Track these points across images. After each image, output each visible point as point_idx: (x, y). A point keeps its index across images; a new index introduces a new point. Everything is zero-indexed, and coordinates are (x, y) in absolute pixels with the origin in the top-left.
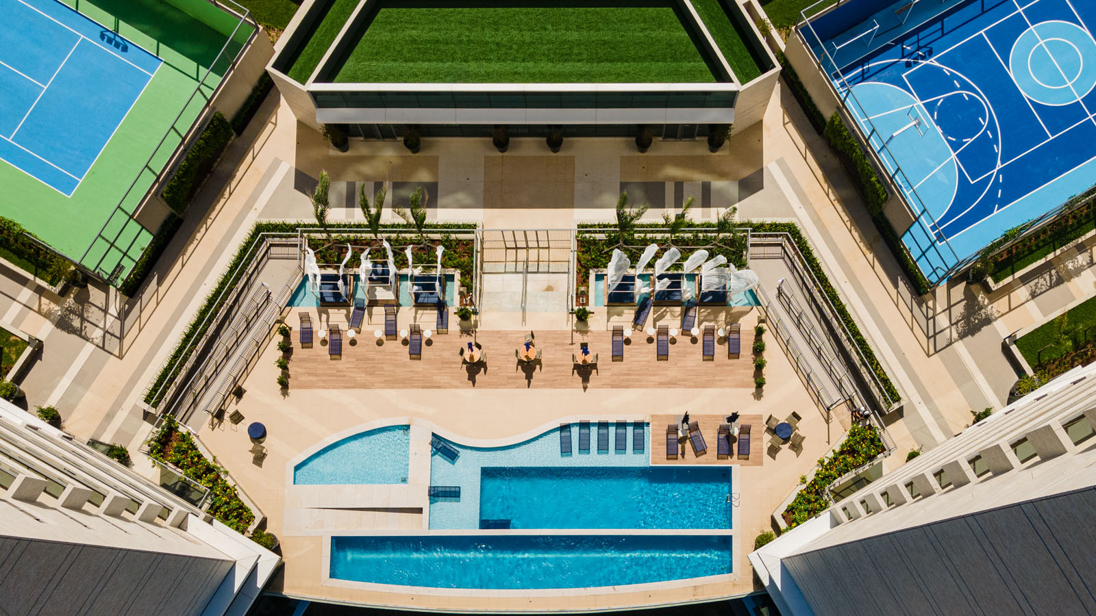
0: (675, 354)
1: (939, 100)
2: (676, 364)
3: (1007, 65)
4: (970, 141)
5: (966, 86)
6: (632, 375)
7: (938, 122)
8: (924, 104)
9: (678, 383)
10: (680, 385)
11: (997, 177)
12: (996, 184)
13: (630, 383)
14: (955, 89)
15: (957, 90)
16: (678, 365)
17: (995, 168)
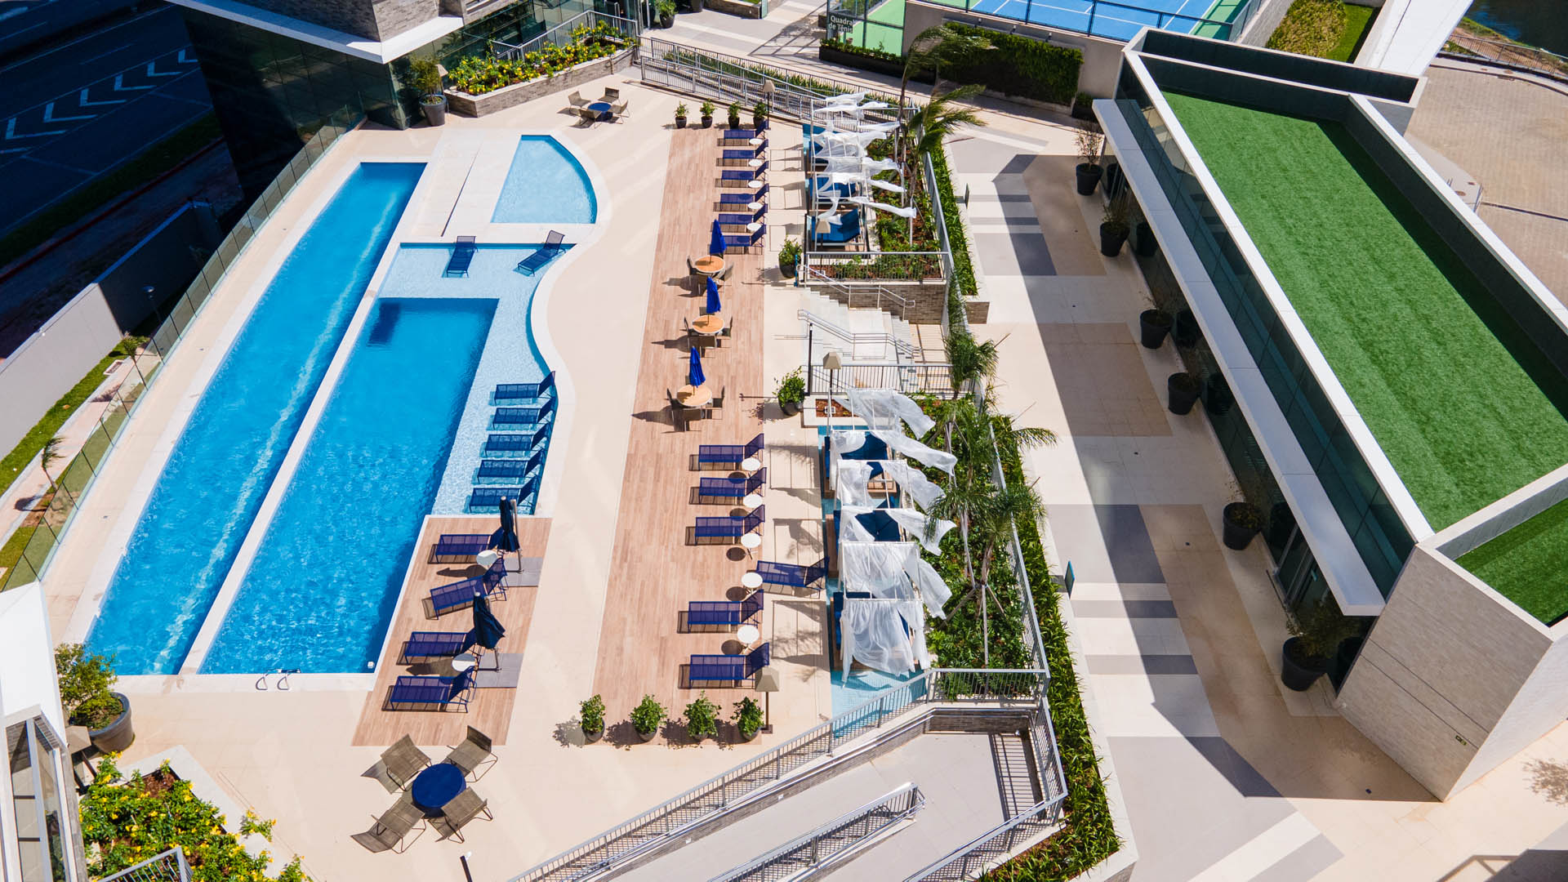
0: (700, 558)
2: (673, 561)
6: (656, 485)
9: (626, 565)
10: (621, 567)
13: (637, 481)
16: (672, 565)
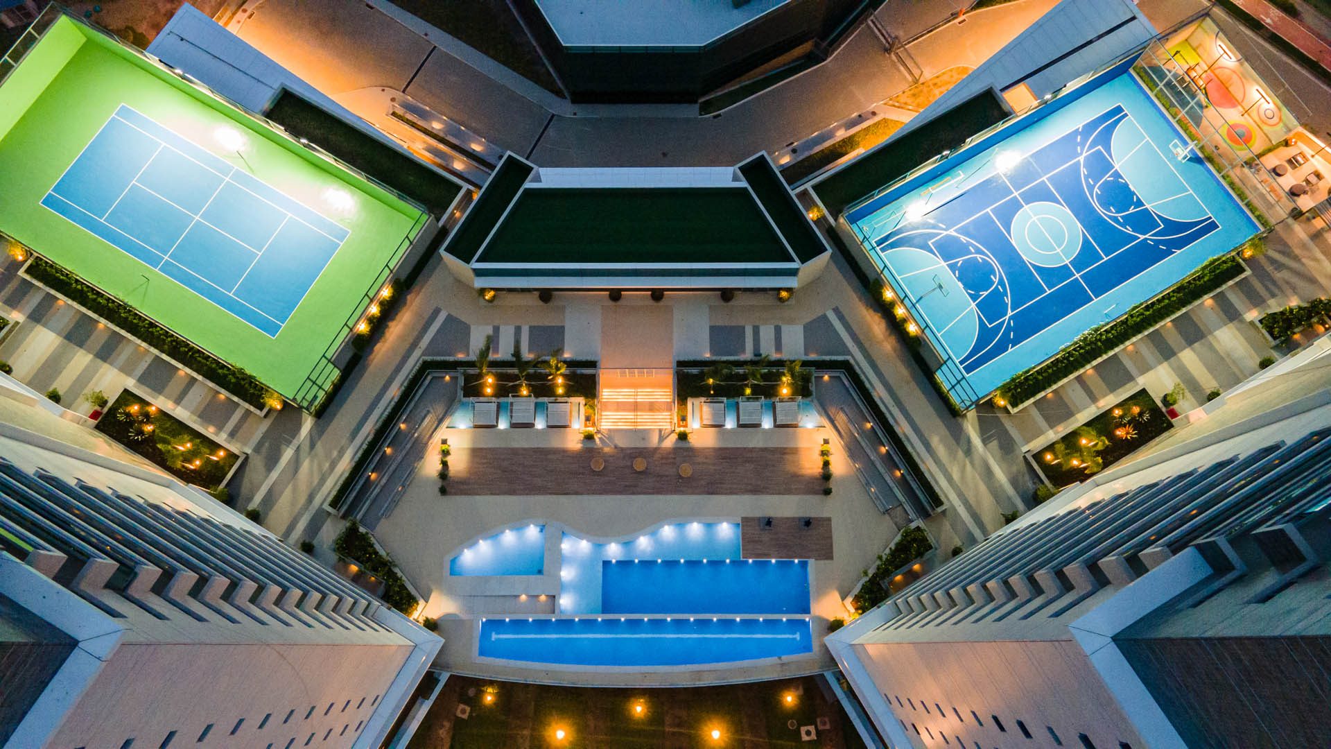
1: (959, 262)
3: (1010, 236)
4: (986, 293)
5: (979, 251)
6: (725, 483)
7: (960, 279)
8: (948, 265)
9: (761, 490)
10: (763, 492)
11: (1009, 323)
12: (1009, 328)
14: (970, 253)
15: (973, 254)
17: (1006, 315)
